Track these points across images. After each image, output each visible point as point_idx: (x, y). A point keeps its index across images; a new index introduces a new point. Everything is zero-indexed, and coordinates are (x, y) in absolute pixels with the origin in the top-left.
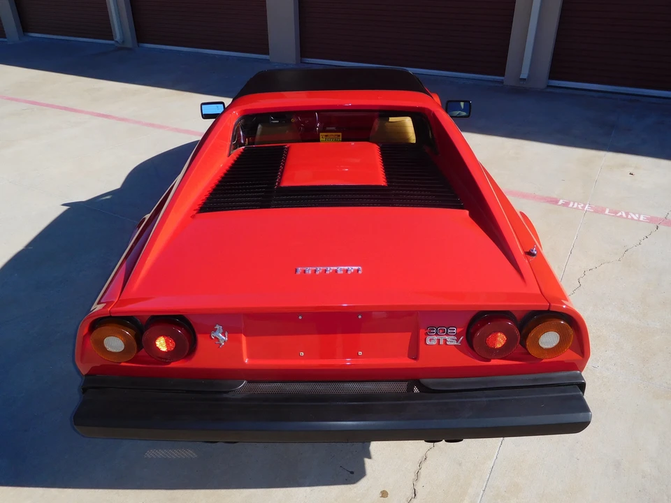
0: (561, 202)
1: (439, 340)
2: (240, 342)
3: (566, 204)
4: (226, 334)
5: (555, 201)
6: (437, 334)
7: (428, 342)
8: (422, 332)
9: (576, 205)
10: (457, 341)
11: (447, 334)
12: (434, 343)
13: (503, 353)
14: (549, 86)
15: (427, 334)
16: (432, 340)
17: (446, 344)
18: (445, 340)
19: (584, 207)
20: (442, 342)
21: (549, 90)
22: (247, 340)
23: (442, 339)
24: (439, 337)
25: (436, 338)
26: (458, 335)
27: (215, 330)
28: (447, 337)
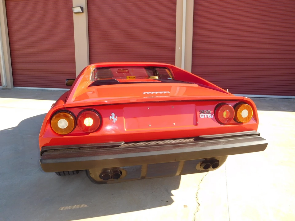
1: (205, 116)
2: (123, 119)
4: (117, 117)
6: (204, 113)
7: (201, 117)
8: (198, 113)
10: (212, 116)
11: (208, 113)
12: (203, 117)
13: (229, 119)
15: (200, 114)
16: (202, 116)
17: (207, 117)
18: (207, 116)
20: (206, 117)
22: (125, 120)
23: (206, 115)
24: (205, 115)
25: (203, 115)
26: (212, 114)
27: (112, 116)
28: (207, 115)
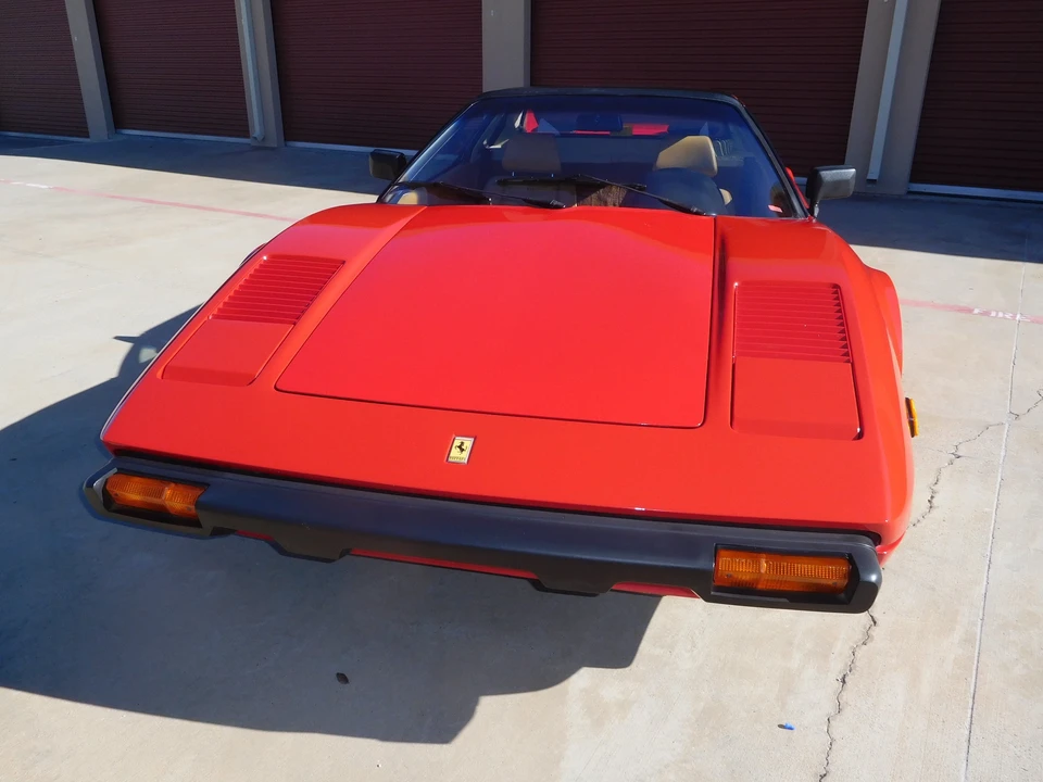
0: (976, 311)
3: (986, 313)
5: (970, 311)
9: (1001, 315)
14: (910, 193)
19: (1014, 317)
21: (911, 197)
